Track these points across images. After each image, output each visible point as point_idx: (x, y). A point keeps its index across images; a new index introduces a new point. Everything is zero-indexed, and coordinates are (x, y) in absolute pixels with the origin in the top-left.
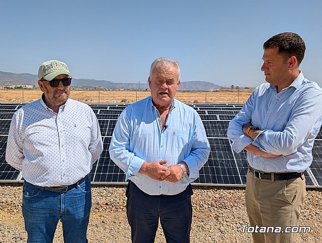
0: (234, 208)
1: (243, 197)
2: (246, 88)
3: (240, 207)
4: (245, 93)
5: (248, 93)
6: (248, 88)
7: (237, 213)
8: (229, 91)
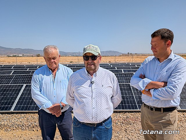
0: (135, 124)
1: (139, 117)
2: (136, 54)
3: (138, 123)
4: (135, 57)
5: (137, 57)
6: (137, 54)
7: (137, 127)
8: (127, 56)
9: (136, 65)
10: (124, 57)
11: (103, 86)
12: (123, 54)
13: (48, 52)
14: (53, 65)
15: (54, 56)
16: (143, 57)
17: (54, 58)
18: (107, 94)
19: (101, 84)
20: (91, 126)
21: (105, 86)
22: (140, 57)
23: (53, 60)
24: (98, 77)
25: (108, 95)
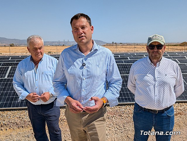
0: (113, 118)
1: (118, 111)
3: (117, 117)
4: (120, 46)
5: (122, 46)
6: (122, 43)
7: (115, 121)
8: (111, 45)
9: (119, 56)
10: (108, 47)
11: (166, 75)
12: (107, 44)
13: (34, 42)
14: (39, 56)
15: (40, 46)
16: (128, 46)
17: (40, 49)
18: (170, 83)
19: (164, 73)
20: (153, 112)
21: (168, 75)
22: (125, 46)
23: (39, 51)
24: (161, 66)
25: (171, 85)
